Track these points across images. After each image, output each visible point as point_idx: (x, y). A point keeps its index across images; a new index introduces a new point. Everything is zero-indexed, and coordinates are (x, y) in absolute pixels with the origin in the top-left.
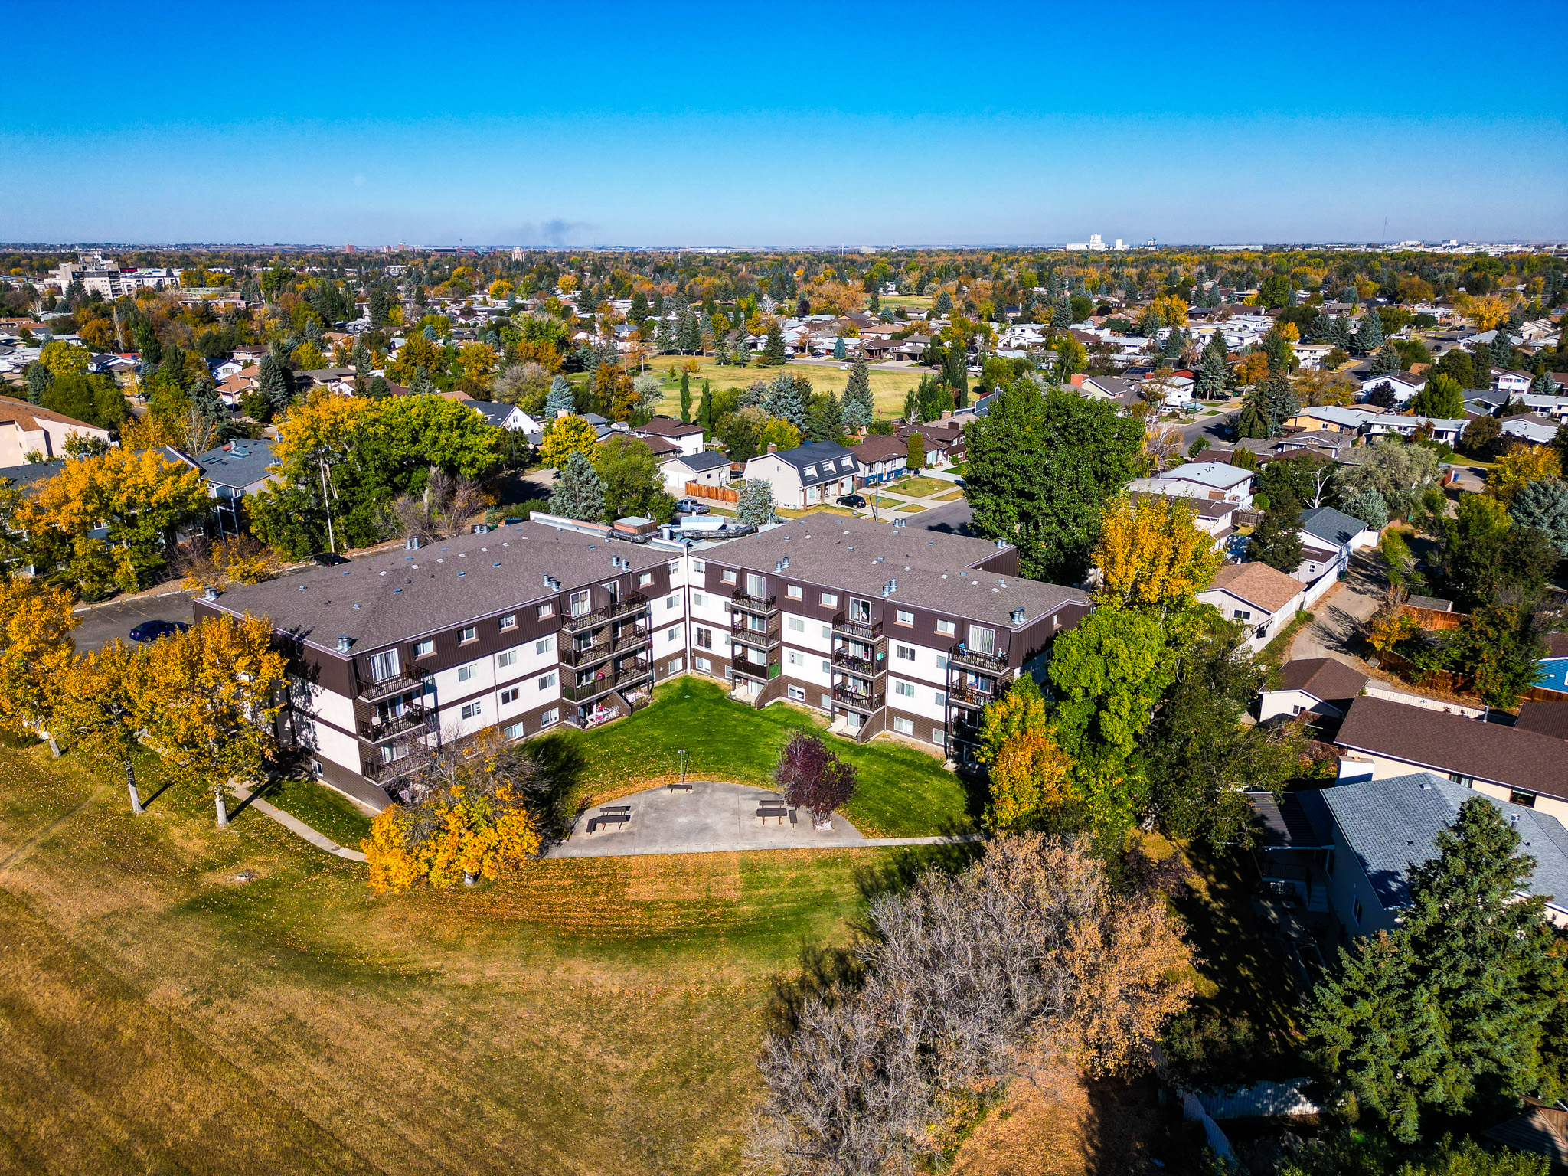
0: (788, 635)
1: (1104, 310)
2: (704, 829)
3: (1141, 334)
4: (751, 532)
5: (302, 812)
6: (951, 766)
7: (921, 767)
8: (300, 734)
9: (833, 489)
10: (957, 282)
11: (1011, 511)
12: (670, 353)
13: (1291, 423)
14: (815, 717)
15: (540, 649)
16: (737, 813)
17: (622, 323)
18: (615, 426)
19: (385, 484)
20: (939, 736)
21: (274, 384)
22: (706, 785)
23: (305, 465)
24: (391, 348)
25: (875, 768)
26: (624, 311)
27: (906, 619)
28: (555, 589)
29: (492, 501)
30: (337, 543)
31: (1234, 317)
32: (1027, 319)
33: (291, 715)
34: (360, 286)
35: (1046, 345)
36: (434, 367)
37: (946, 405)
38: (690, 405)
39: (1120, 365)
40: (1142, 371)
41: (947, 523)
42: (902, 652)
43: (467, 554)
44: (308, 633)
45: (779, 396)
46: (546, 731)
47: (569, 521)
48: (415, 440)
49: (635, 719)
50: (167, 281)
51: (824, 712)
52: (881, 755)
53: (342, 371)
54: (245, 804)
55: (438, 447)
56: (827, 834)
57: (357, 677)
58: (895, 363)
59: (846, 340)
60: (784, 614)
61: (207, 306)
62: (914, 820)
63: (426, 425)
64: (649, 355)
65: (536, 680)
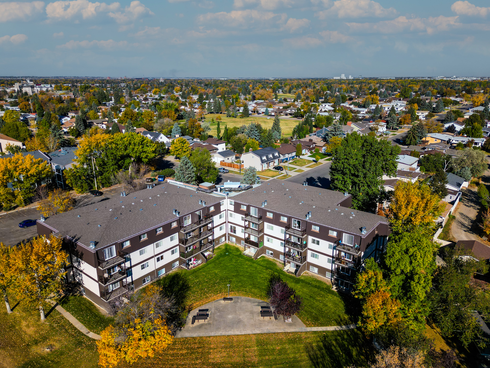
0: (266, 231)
1: (351, 99)
2: (239, 322)
3: (364, 107)
4: (250, 188)
5: (76, 312)
6: (334, 288)
7: (322, 289)
8: (76, 277)
9: (271, 164)
10: (302, 89)
11: (349, 181)
12: (211, 113)
13: (424, 139)
14: (278, 264)
15: (172, 239)
16: (252, 313)
17: (195, 103)
18: (195, 140)
19: (115, 164)
20: (328, 275)
21: (80, 125)
22: (238, 298)
23: (86, 158)
24: (120, 111)
25: (305, 290)
26: (196, 99)
27: (316, 229)
28: (178, 216)
29: (153, 169)
30: (98, 186)
31: (393, 101)
32: (326, 102)
33: (73, 269)
34: (111, 90)
35: (334, 111)
36: (134, 119)
37: (307, 133)
38: (220, 133)
39: (360, 118)
40: (368, 120)
41: (313, 177)
42: (313, 241)
43: (144, 200)
44: (79, 239)
45: (251, 130)
46: (174, 270)
47: (182, 184)
48: (126, 149)
49: (208, 264)
50: (50, 89)
51: (281, 261)
52: (306, 283)
53: (103, 120)
54: (53, 308)
55: (134, 151)
56: (290, 325)
57: (98, 258)
58: (285, 117)
59: (269, 109)
60: (265, 223)
61: (61, 97)
62: (325, 317)
63: (130, 144)
64: (204, 114)
65: (170, 251)
